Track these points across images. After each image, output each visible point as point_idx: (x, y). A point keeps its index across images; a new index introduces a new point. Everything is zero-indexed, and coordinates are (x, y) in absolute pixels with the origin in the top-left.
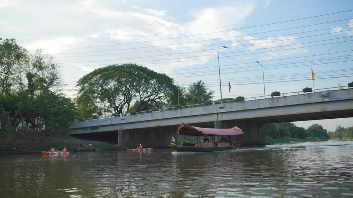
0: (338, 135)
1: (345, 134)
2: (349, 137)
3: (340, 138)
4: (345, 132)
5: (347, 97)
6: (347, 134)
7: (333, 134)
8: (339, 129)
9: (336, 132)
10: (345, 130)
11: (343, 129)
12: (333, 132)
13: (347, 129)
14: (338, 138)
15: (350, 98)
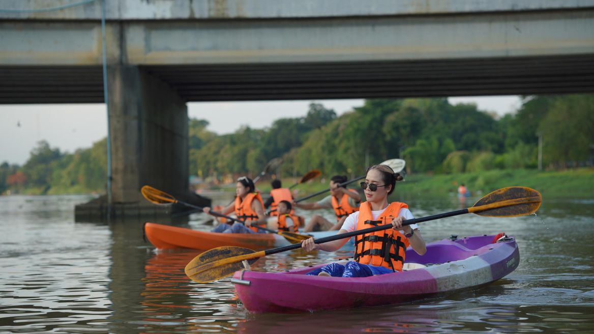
0: (35, 176)
1: (64, 173)
2: (77, 187)
3: (43, 188)
4: (63, 166)
5: (21, 9)
6: (69, 174)
7: (19, 173)
8: (41, 155)
9: (30, 165)
10: (64, 160)
11: (56, 155)
12: (16, 167)
13: (70, 157)
14: (36, 190)
15: (32, 16)
